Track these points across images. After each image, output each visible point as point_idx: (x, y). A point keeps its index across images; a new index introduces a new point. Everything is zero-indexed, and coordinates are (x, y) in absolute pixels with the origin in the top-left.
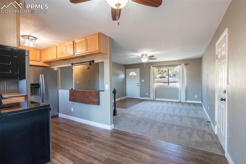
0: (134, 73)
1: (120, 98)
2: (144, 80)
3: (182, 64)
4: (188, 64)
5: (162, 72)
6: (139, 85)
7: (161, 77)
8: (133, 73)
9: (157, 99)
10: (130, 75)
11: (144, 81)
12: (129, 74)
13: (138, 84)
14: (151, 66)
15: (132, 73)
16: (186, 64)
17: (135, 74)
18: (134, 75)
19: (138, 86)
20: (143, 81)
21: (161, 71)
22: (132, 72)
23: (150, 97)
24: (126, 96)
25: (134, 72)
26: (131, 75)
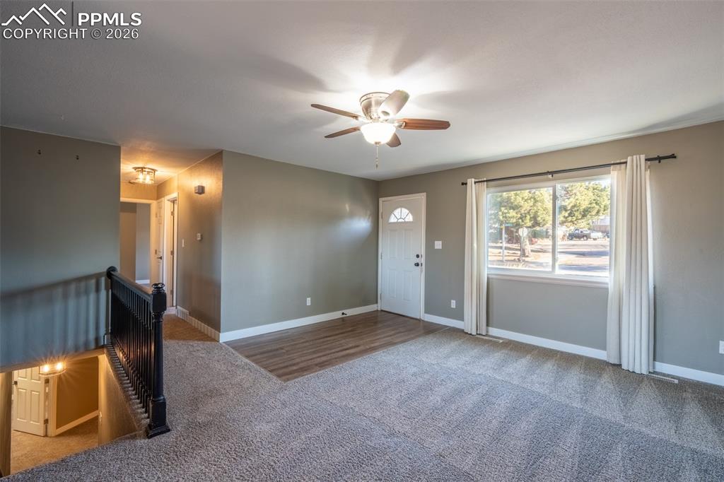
0: (405, 211)
1: (343, 311)
2: (440, 242)
3: (629, 159)
4: (673, 156)
5: (570, 219)
6: (422, 260)
7: (572, 236)
8: (401, 214)
9: (494, 331)
10: (393, 219)
11: (440, 247)
12: (389, 217)
13: (418, 256)
14: (471, 181)
15: (397, 212)
16: (659, 159)
17: (410, 218)
18: (406, 220)
19: (417, 265)
20: (438, 245)
21: (567, 215)
22: (399, 210)
23: (462, 319)
24: (377, 303)
25: (406, 208)
26: (396, 220)
